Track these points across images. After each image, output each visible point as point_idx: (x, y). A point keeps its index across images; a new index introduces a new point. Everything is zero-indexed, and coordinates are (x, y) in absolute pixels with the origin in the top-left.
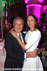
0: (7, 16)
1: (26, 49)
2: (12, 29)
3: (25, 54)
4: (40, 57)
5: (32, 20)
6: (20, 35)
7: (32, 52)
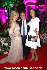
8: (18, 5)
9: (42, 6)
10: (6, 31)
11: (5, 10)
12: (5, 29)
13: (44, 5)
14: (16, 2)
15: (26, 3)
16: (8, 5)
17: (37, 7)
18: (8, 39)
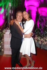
0: (12, 13)
1: (24, 32)
2: (15, 20)
3: (24, 35)
4: (33, 38)
5: (26, 14)
6: (20, 23)
7: (28, 34)
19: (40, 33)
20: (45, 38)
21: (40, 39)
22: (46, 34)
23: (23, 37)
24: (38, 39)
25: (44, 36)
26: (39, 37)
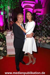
8: (15, 8)
9: (40, 10)
10: (2, 34)
11: (1, 12)
12: (1, 33)
13: (42, 9)
14: (13, 5)
15: (24, 6)
16: (4, 8)
17: (35, 10)
18: (4, 43)
19: (38, 33)
20: (43, 37)
21: (39, 38)
22: (44, 34)
23: (25, 37)
24: (37, 38)
25: (42, 35)
26: (38, 37)
